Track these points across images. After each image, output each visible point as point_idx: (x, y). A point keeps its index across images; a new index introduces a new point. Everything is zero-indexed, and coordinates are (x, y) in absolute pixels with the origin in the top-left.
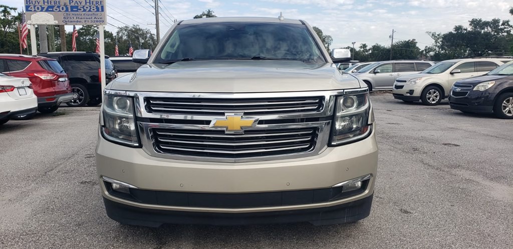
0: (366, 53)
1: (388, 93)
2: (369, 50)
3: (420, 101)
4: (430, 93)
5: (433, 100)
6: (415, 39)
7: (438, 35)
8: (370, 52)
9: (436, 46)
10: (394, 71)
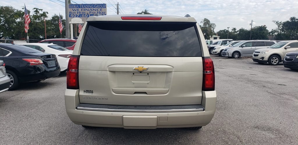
0: (236, 33)
1: (250, 58)
2: (237, 31)
3: (268, 63)
4: (273, 59)
5: (275, 63)
6: (265, 25)
7: (280, 23)
8: (238, 33)
9: (279, 29)
10: (253, 46)
